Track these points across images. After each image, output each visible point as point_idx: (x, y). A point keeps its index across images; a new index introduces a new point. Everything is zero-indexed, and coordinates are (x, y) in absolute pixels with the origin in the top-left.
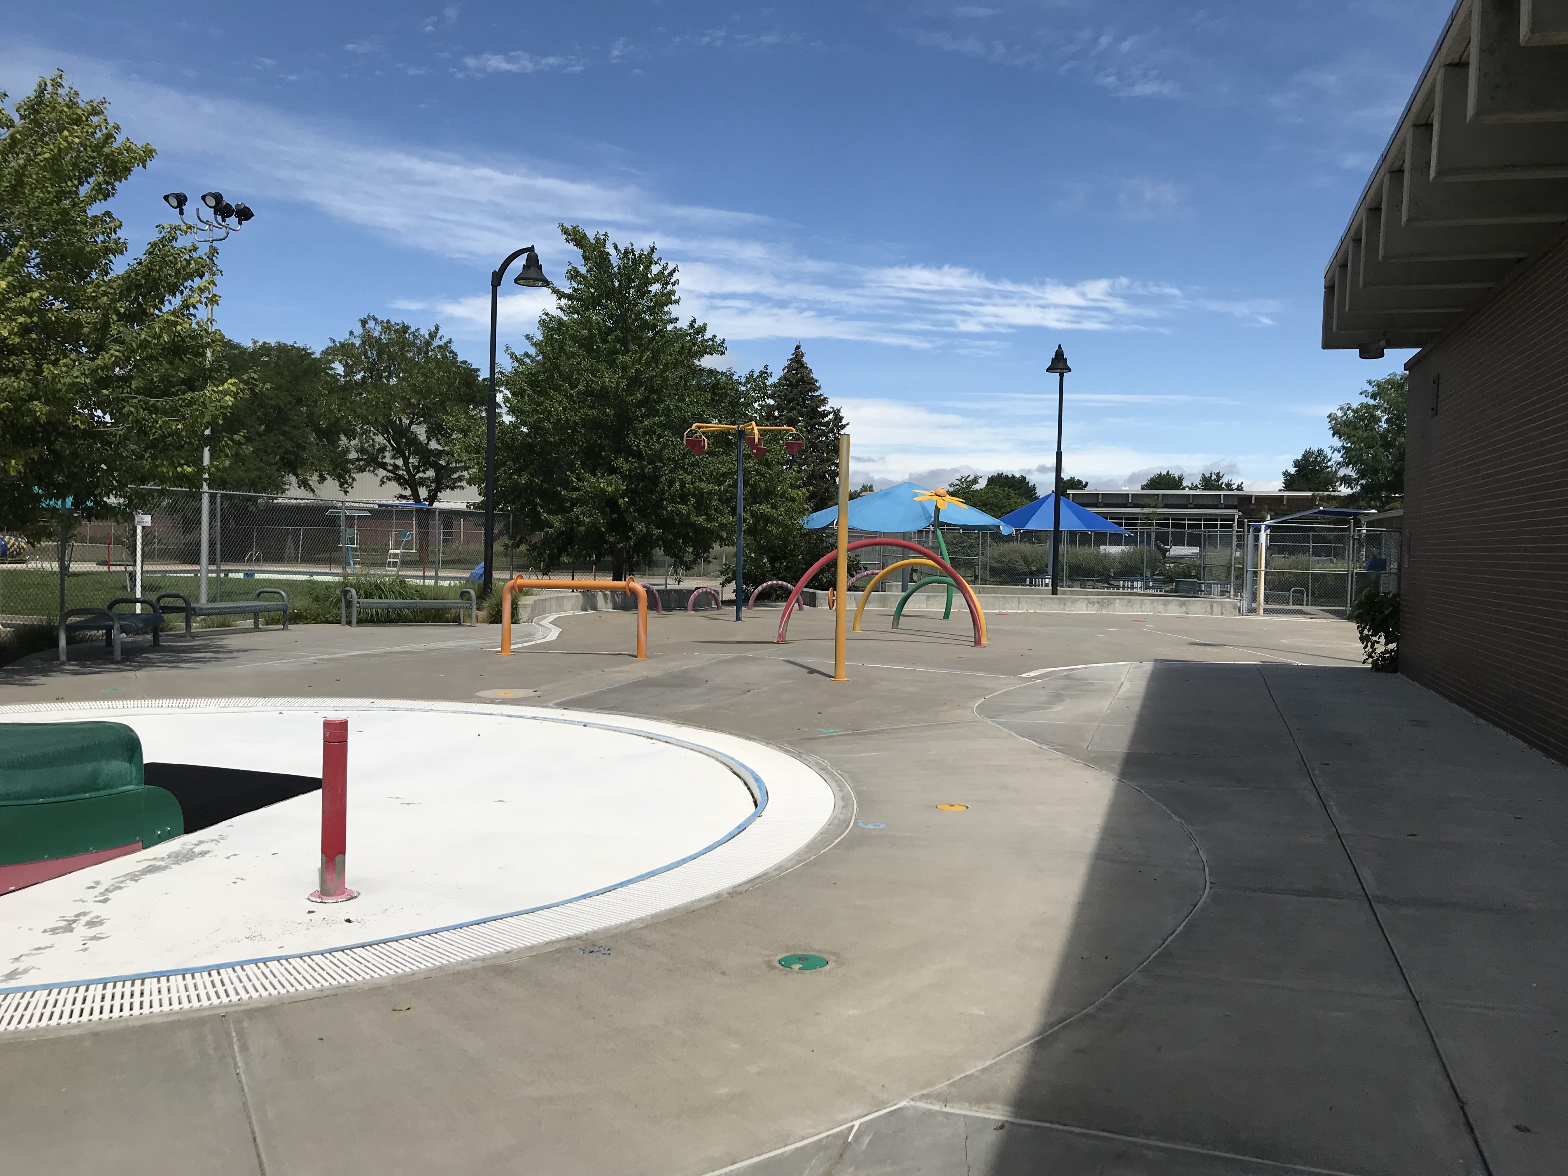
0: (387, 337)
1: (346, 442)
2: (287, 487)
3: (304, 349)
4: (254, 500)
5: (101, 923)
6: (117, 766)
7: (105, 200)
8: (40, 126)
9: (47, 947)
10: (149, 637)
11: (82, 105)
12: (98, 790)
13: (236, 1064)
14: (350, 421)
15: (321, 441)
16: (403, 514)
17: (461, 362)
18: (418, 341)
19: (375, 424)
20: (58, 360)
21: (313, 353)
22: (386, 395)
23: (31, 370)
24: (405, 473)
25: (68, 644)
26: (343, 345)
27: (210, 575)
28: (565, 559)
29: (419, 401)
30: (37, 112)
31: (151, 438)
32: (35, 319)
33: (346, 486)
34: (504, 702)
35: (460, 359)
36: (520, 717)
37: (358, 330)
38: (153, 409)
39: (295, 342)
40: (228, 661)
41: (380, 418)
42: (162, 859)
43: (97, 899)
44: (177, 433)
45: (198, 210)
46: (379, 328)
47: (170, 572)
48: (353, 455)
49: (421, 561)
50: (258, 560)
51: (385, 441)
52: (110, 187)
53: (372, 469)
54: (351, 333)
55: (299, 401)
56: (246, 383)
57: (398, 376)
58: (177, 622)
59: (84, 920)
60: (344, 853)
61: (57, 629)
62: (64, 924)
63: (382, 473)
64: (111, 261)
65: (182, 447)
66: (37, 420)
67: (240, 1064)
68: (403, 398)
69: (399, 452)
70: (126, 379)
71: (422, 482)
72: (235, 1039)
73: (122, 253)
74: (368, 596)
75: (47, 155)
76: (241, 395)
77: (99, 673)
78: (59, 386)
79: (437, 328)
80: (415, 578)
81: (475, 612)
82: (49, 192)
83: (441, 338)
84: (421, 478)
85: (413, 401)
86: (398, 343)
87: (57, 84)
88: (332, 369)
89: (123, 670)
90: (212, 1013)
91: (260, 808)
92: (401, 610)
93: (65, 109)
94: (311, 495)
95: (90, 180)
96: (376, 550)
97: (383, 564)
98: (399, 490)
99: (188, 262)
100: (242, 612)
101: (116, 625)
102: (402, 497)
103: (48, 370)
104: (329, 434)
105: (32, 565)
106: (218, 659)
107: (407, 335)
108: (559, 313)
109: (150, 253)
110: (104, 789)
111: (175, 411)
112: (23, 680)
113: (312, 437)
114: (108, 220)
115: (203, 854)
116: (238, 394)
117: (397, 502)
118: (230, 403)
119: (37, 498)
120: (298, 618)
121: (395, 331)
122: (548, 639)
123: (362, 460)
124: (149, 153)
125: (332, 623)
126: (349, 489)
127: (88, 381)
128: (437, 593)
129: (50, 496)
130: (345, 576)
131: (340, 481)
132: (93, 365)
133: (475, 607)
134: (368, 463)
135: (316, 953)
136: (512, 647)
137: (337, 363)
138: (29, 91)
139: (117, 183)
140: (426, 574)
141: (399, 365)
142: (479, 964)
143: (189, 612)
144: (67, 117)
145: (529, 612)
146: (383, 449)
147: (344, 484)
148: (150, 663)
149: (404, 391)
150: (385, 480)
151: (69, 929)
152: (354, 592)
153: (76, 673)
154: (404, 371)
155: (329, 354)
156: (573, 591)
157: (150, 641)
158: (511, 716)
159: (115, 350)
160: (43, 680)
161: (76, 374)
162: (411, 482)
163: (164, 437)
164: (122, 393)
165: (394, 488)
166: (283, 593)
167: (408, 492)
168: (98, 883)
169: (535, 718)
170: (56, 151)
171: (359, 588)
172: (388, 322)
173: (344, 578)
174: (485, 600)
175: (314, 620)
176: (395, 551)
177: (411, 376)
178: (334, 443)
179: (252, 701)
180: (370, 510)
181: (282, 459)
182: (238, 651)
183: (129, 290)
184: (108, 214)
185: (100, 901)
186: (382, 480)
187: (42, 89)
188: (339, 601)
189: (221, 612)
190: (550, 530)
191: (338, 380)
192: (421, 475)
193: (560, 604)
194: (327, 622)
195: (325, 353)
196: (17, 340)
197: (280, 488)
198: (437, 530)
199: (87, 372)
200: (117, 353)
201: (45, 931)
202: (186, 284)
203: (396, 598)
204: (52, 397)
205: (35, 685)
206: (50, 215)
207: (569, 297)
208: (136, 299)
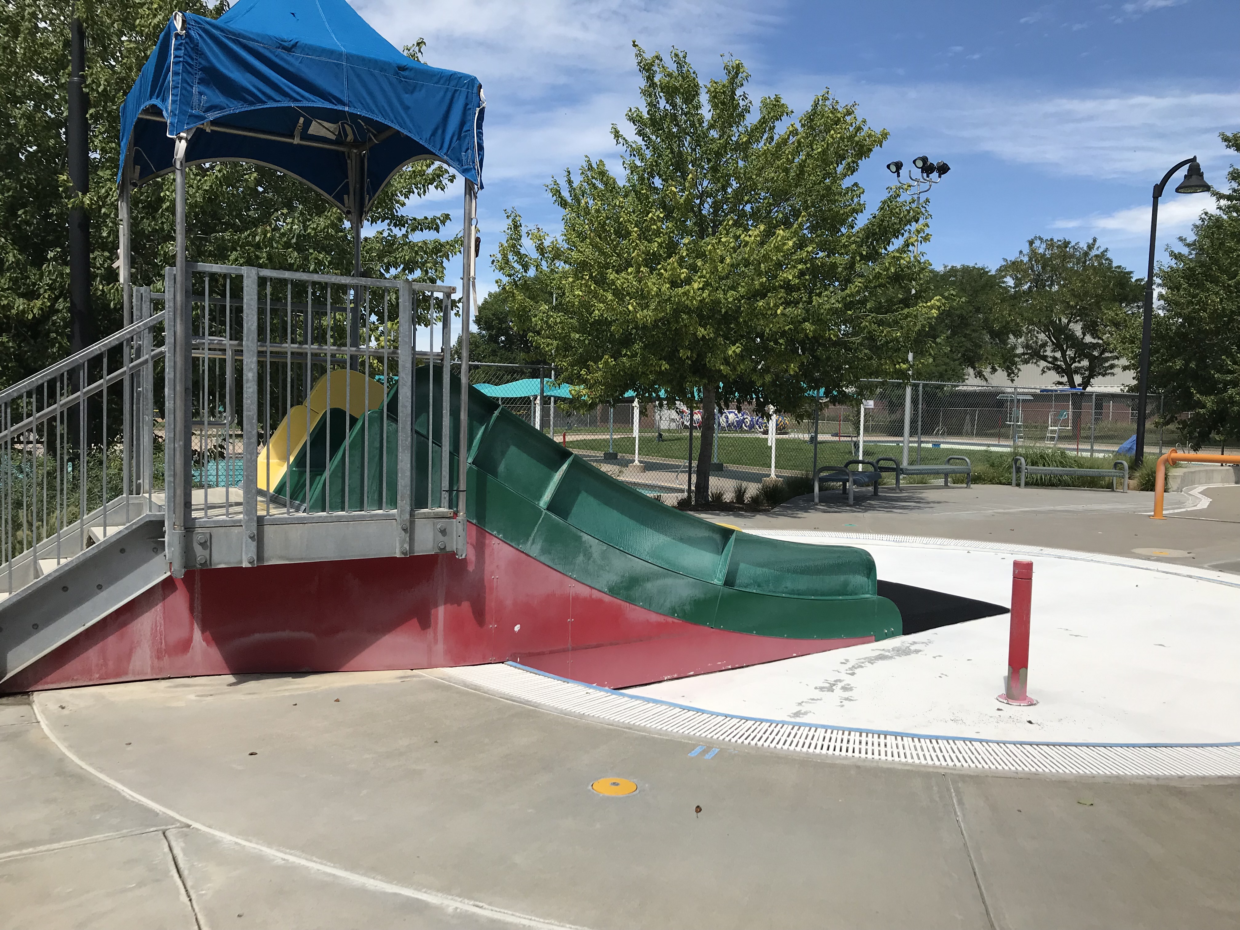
0: (1050, 252)
1: (1014, 340)
2: (966, 377)
3: (982, 269)
4: (941, 387)
5: (851, 689)
6: (859, 580)
7: (852, 174)
8: (814, 130)
9: (818, 699)
10: (871, 489)
11: (840, 110)
12: (847, 595)
13: (955, 813)
14: (1018, 323)
15: (994, 340)
16: (1061, 397)
17: (1115, 268)
18: (1078, 253)
19: (1039, 324)
20: (821, 293)
21: (990, 271)
22: (1049, 300)
23: (805, 302)
24: (1063, 363)
25: (819, 491)
26: (1014, 263)
27: (910, 445)
28: (1214, 435)
29: (1077, 304)
30: (812, 120)
31: (878, 344)
32: (808, 265)
33: (1012, 375)
34: (1159, 559)
35: (1115, 264)
36: (1176, 574)
37: (1026, 250)
38: (880, 323)
39: (976, 264)
40: (927, 509)
41: (1043, 319)
42: (889, 651)
43: (848, 672)
44: (897, 339)
45: (910, 171)
46: (1044, 246)
47: (883, 442)
48: (1020, 351)
49: (1075, 436)
50: (943, 434)
51: (1046, 338)
52: (855, 165)
53: (1035, 361)
54: (1021, 252)
55: (978, 310)
56: (946, 298)
57: (1058, 284)
58: (889, 479)
59: (842, 684)
60: (1027, 668)
61: (813, 480)
62: (828, 685)
63: (1043, 364)
64: (856, 218)
65: (899, 349)
66: (806, 335)
67: (959, 814)
68: (1063, 302)
69: (1058, 346)
70: (863, 302)
71: (1077, 371)
72: (954, 794)
73: (862, 212)
74: (1034, 464)
75: (820, 150)
76: (943, 308)
77: (839, 512)
78: (822, 311)
79: (1095, 240)
80: (1071, 449)
81: (1127, 480)
82: (819, 175)
83: (1098, 248)
84: (1076, 367)
85: (1071, 303)
86: (1059, 256)
87: (826, 99)
88: (1004, 282)
89: (855, 512)
90: (935, 770)
91: (956, 623)
92: (1061, 476)
93: (830, 115)
94: (984, 383)
95: (843, 162)
96: (1036, 427)
97: (1043, 438)
98: (1056, 377)
99: (909, 212)
100: (936, 473)
101: (851, 479)
102: (1060, 383)
103: (816, 300)
104: (1000, 335)
105: (792, 436)
106: (919, 508)
107: (1068, 249)
108: (1218, 212)
109: (882, 209)
110: (851, 595)
111: (896, 322)
112: (792, 514)
113: (987, 338)
114: (856, 189)
115: (917, 651)
116: (941, 307)
117: (1055, 388)
118: (935, 315)
119: (803, 390)
120: (977, 479)
121: (1057, 247)
122: (1199, 507)
123: (1027, 354)
124: (885, 135)
125: (1004, 484)
126: (1015, 378)
127: (840, 306)
128: (1093, 464)
129: (810, 388)
130: (1015, 447)
131: (1008, 372)
132: (844, 294)
133: (1127, 476)
134: (1032, 356)
135: (1010, 743)
136: (1164, 512)
137: (1008, 277)
138: (808, 107)
139: (859, 161)
140: (1080, 447)
141: (1060, 274)
142: (1154, 782)
143: (898, 471)
144: (831, 120)
145: (1179, 482)
146: (1044, 345)
147: (1011, 374)
148: (872, 508)
149: (1064, 296)
150: (1045, 370)
151: (831, 689)
152: (1023, 460)
153: (824, 511)
154: (1065, 279)
155: (1002, 271)
156: (1222, 465)
157: (871, 492)
158: (1167, 573)
159: (858, 282)
160: (805, 515)
161: (833, 301)
162: (1068, 372)
163: (887, 343)
164: (860, 312)
165: (1053, 376)
166: (967, 460)
167: (1065, 379)
168: (847, 661)
169: (1190, 577)
170: (825, 146)
171: (1027, 457)
172: (1052, 240)
173: (1015, 448)
174: (1136, 470)
175: (990, 481)
176: (1053, 428)
177: (1070, 283)
178: (1004, 342)
179: (946, 541)
180: (1033, 395)
181: (963, 355)
182: (934, 502)
183: (868, 238)
184: (856, 184)
185: (849, 674)
186: (1043, 370)
187: (816, 104)
188: (1010, 467)
189: (920, 473)
190: (1202, 411)
191: (1009, 291)
192: (1076, 364)
193: (1209, 476)
194: (1001, 483)
195: (1000, 270)
196: (797, 281)
197: (961, 378)
198: (1089, 409)
199: (840, 299)
200: (860, 284)
201: (816, 688)
202: (906, 228)
203: (1057, 466)
204: (819, 321)
205: (799, 518)
206: (818, 191)
207: (1229, 198)
208: (872, 243)
